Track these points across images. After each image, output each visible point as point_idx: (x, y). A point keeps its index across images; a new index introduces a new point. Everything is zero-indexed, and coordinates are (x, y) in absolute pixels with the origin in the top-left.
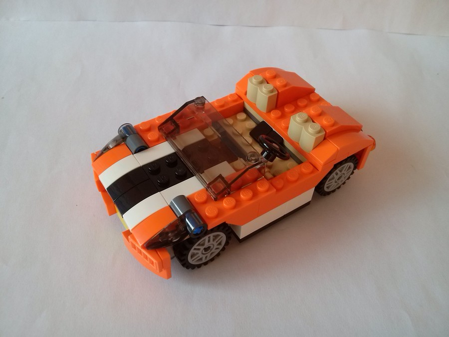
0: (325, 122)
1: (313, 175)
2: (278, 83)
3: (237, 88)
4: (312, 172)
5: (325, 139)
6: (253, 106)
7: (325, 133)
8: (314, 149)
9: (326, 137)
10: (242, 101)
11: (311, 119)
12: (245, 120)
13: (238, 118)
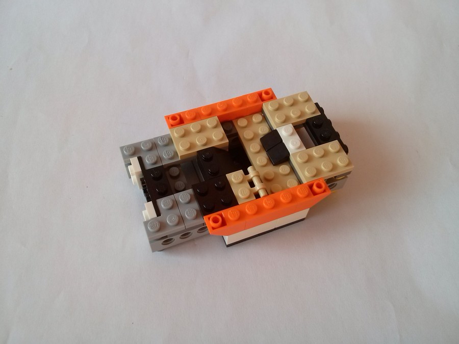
1: (307, 199)
4: (307, 196)
10: (260, 103)
12: (261, 122)
13: (254, 120)
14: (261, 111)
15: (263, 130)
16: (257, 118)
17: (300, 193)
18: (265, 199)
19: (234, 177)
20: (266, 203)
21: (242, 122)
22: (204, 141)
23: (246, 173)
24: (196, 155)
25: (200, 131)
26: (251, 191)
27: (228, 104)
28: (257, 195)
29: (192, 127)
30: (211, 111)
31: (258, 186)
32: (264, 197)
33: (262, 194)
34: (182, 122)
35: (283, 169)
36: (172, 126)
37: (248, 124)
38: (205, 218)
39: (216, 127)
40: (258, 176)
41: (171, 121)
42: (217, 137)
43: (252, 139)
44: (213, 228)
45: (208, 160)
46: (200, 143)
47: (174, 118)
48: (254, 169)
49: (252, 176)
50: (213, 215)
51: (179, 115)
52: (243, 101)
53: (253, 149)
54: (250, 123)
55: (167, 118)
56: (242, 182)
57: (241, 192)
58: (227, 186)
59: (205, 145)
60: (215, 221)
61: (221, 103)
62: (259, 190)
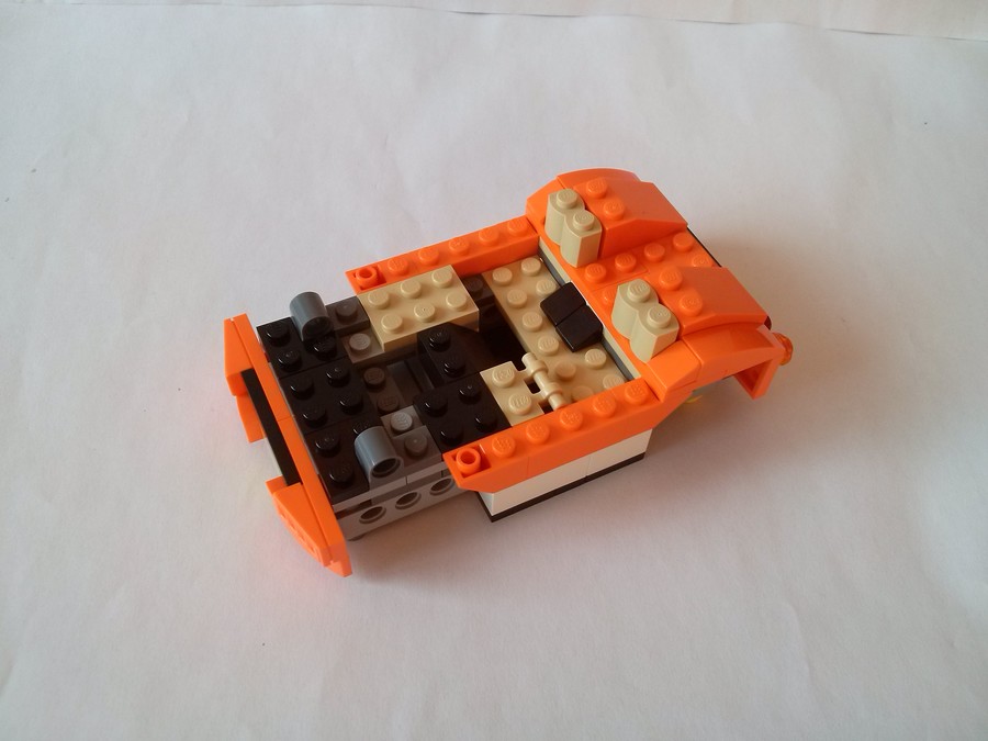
0: (683, 308)
1: (646, 408)
2: (608, 210)
3: (528, 207)
4: (645, 402)
5: (678, 339)
6: (556, 248)
7: (677, 328)
8: (655, 355)
9: (681, 335)
10: (534, 236)
11: (657, 296)
12: (538, 274)
13: (524, 269)
14: (538, 253)
15: (545, 287)
16: (530, 266)
17: (630, 394)
18: (564, 411)
19: (496, 376)
20: (566, 419)
21: (501, 276)
22: (430, 313)
23: (520, 366)
24: (415, 340)
25: (419, 295)
26: (533, 400)
27: (470, 242)
28: (547, 408)
29: (403, 288)
30: (437, 257)
31: (546, 389)
32: (561, 408)
33: (555, 403)
34: (381, 280)
35: (593, 356)
36: (362, 289)
37: (513, 276)
38: (447, 456)
39: (450, 285)
40: (545, 370)
41: (358, 278)
42: (455, 304)
43: (523, 306)
44: (464, 475)
45: (441, 346)
46: (419, 317)
47: (365, 273)
48: (535, 358)
49: (532, 371)
50: (460, 451)
51: (375, 267)
52: (499, 233)
53: (529, 324)
54: (517, 277)
55: (352, 275)
56: (512, 385)
57: (513, 402)
58: (483, 395)
59: (432, 319)
60: (468, 459)
61: (456, 240)
62: (549, 396)
